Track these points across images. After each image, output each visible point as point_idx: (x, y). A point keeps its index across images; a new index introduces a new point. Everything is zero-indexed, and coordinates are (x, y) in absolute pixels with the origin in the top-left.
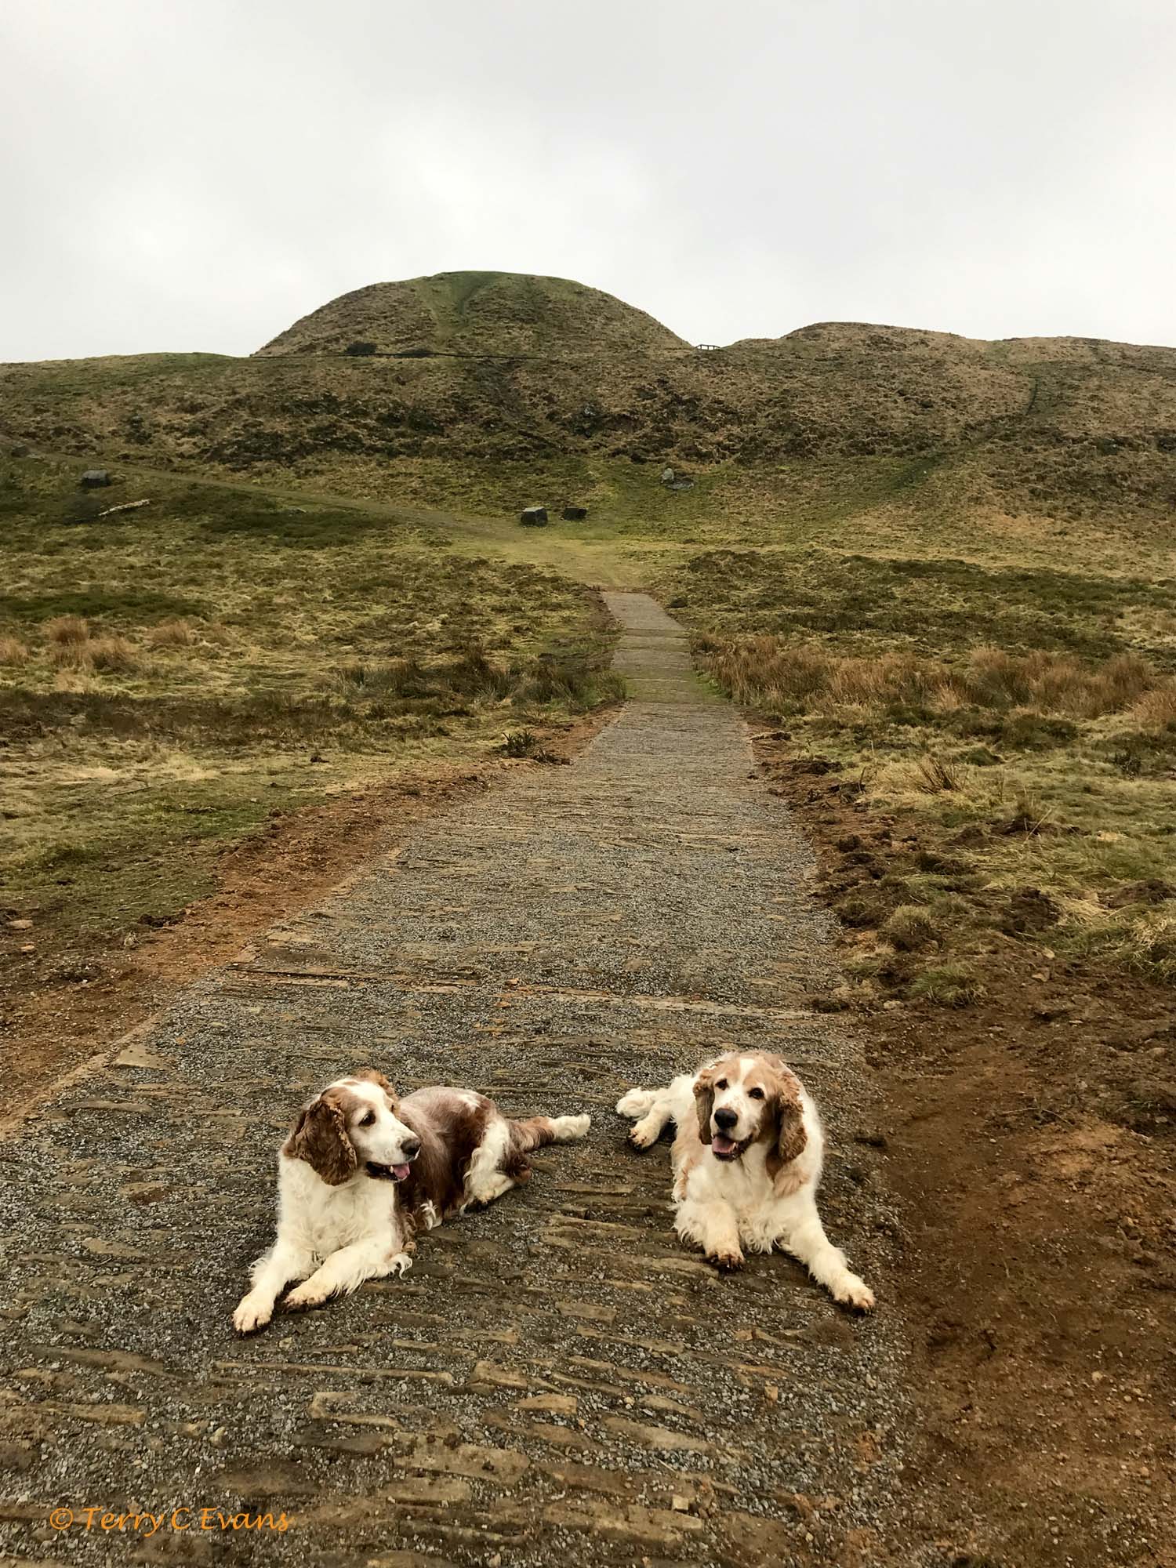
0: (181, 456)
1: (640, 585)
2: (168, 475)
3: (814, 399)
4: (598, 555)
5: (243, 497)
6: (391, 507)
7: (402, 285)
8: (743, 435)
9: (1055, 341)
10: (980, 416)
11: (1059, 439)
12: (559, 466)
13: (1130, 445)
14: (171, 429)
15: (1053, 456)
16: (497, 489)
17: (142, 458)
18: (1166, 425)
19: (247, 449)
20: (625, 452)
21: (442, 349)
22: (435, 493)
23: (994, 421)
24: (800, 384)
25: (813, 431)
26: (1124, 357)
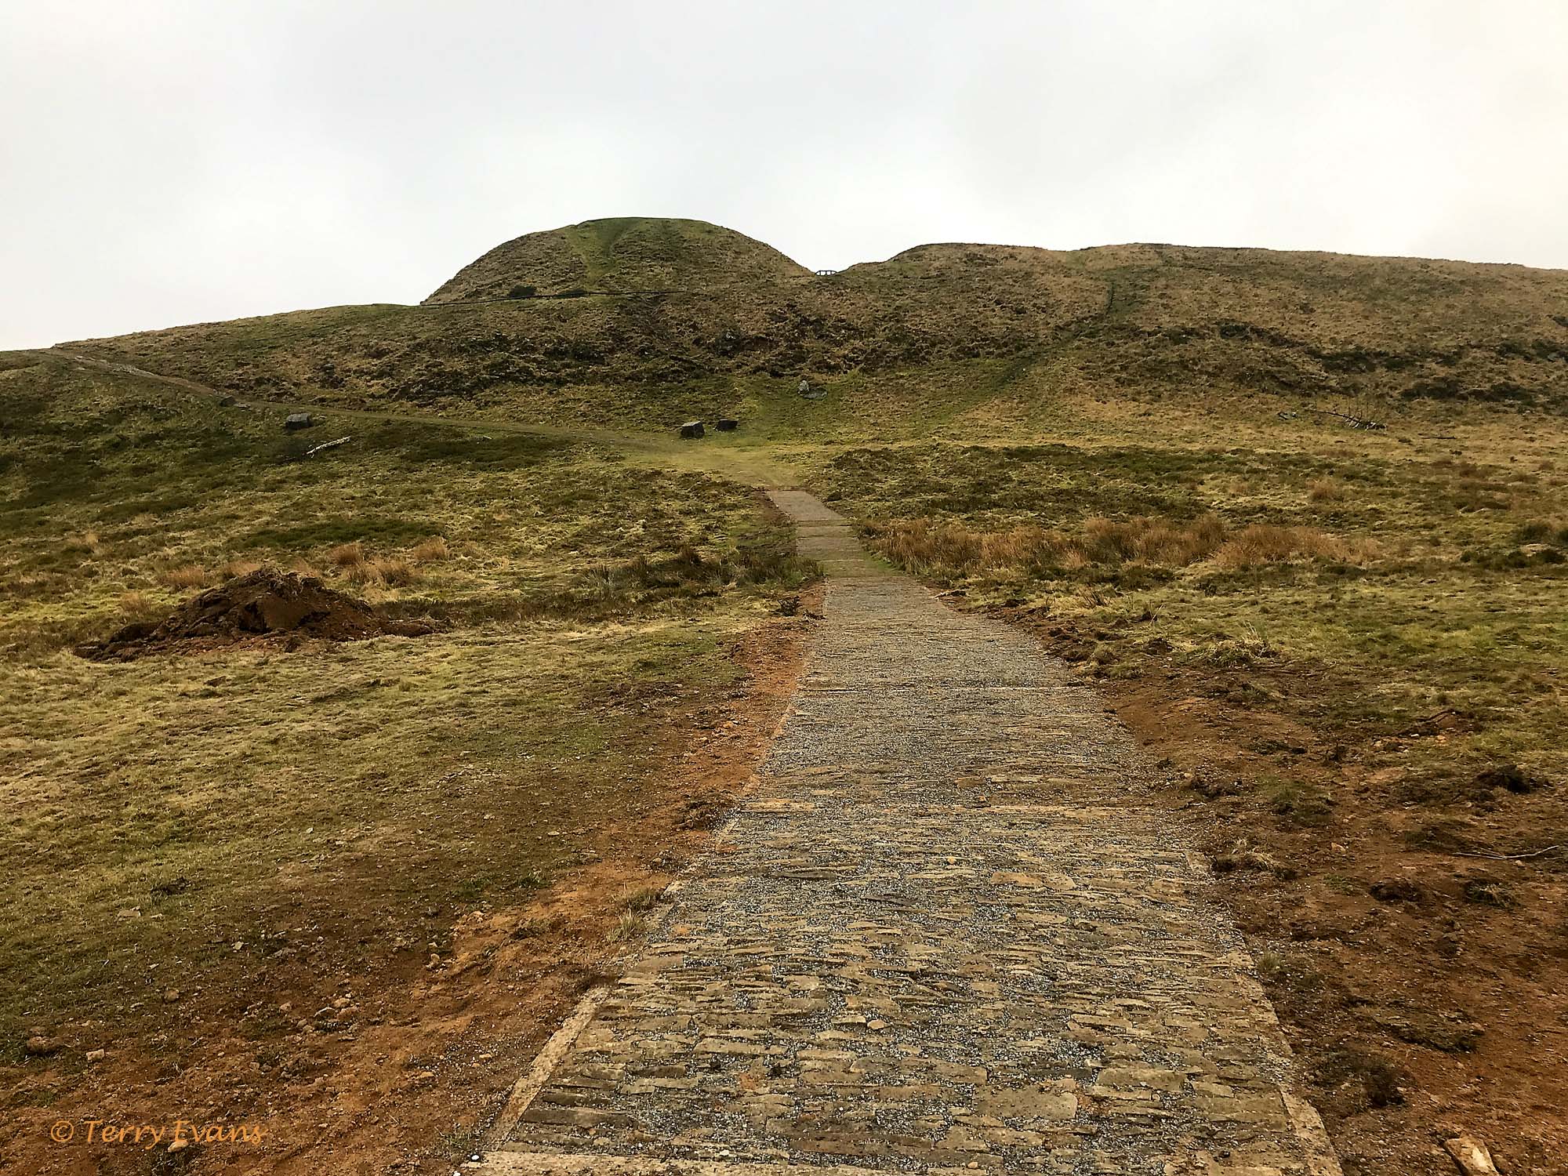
0: (372, 396)
1: (796, 484)
2: (362, 414)
3: (923, 313)
4: (755, 459)
5: (435, 428)
6: (564, 430)
7: (553, 233)
8: (864, 348)
9: (1125, 247)
10: (1068, 317)
11: (1136, 333)
12: (708, 384)
13: (1197, 334)
14: (360, 373)
15: (1133, 348)
16: (656, 408)
17: (338, 400)
18: (1226, 315)
19: (431, 387)
20: (763, 369)
21: (594, 288)
22: (603, 413)
23: (1080, 321)
24: (909, 301)
25: (925, 340)
26: (1186, 258)
